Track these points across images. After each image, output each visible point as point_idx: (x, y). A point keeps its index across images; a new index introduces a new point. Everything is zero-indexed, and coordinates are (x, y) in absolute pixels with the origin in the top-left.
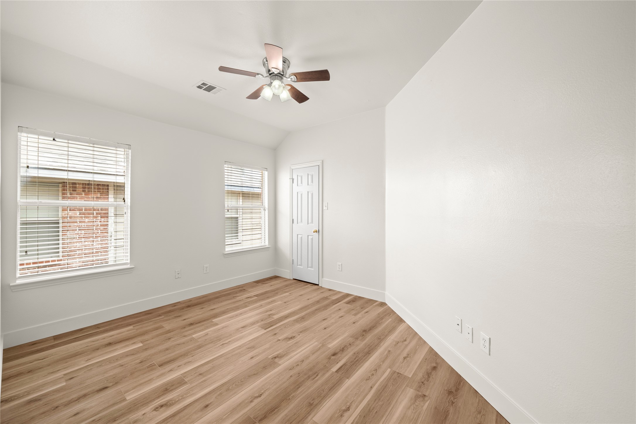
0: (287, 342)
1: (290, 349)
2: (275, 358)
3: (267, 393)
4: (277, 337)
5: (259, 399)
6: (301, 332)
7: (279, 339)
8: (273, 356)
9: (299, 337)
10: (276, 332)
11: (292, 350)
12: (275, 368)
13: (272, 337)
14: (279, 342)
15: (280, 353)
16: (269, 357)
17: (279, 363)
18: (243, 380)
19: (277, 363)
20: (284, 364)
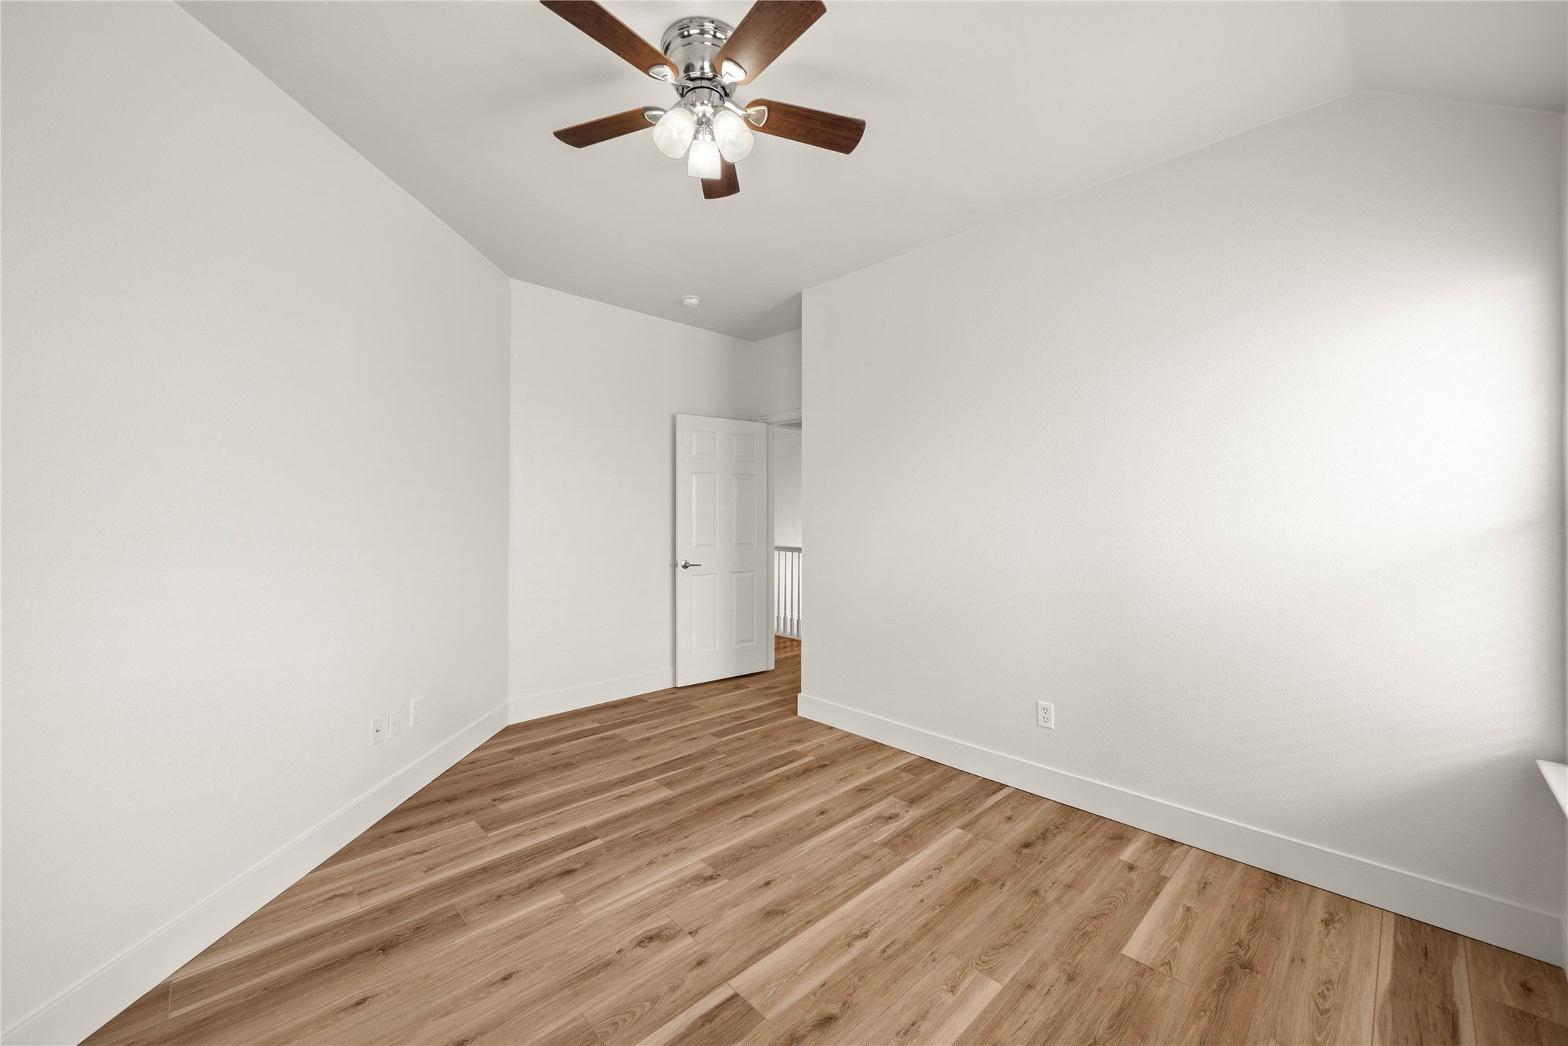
0: (668, 924)
1: (668, 899)
2: (711, 878)
3: (732, 819)
4: (696, 949)
5: (745, 813)
6: (608, 964)
7: (689, 940)
8: (717, 883)
9: (624, 943)
10: (696, 972)
11: (665, 893)
12: (715, 856)
13: (711, 949)
14: (694, 927)
15: (698, 889)
16: (726, 881)
17: (703, 865)
18: (778, 841)
19: (709, 865)
20: (693, 863)
